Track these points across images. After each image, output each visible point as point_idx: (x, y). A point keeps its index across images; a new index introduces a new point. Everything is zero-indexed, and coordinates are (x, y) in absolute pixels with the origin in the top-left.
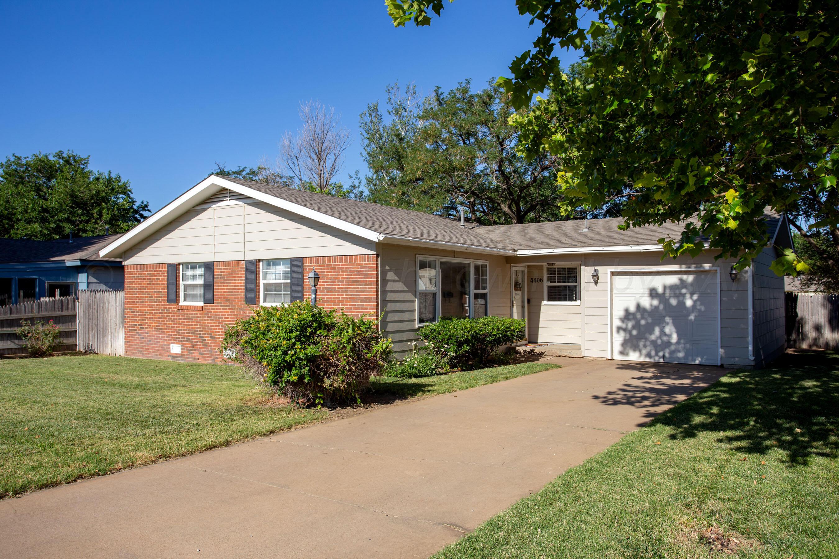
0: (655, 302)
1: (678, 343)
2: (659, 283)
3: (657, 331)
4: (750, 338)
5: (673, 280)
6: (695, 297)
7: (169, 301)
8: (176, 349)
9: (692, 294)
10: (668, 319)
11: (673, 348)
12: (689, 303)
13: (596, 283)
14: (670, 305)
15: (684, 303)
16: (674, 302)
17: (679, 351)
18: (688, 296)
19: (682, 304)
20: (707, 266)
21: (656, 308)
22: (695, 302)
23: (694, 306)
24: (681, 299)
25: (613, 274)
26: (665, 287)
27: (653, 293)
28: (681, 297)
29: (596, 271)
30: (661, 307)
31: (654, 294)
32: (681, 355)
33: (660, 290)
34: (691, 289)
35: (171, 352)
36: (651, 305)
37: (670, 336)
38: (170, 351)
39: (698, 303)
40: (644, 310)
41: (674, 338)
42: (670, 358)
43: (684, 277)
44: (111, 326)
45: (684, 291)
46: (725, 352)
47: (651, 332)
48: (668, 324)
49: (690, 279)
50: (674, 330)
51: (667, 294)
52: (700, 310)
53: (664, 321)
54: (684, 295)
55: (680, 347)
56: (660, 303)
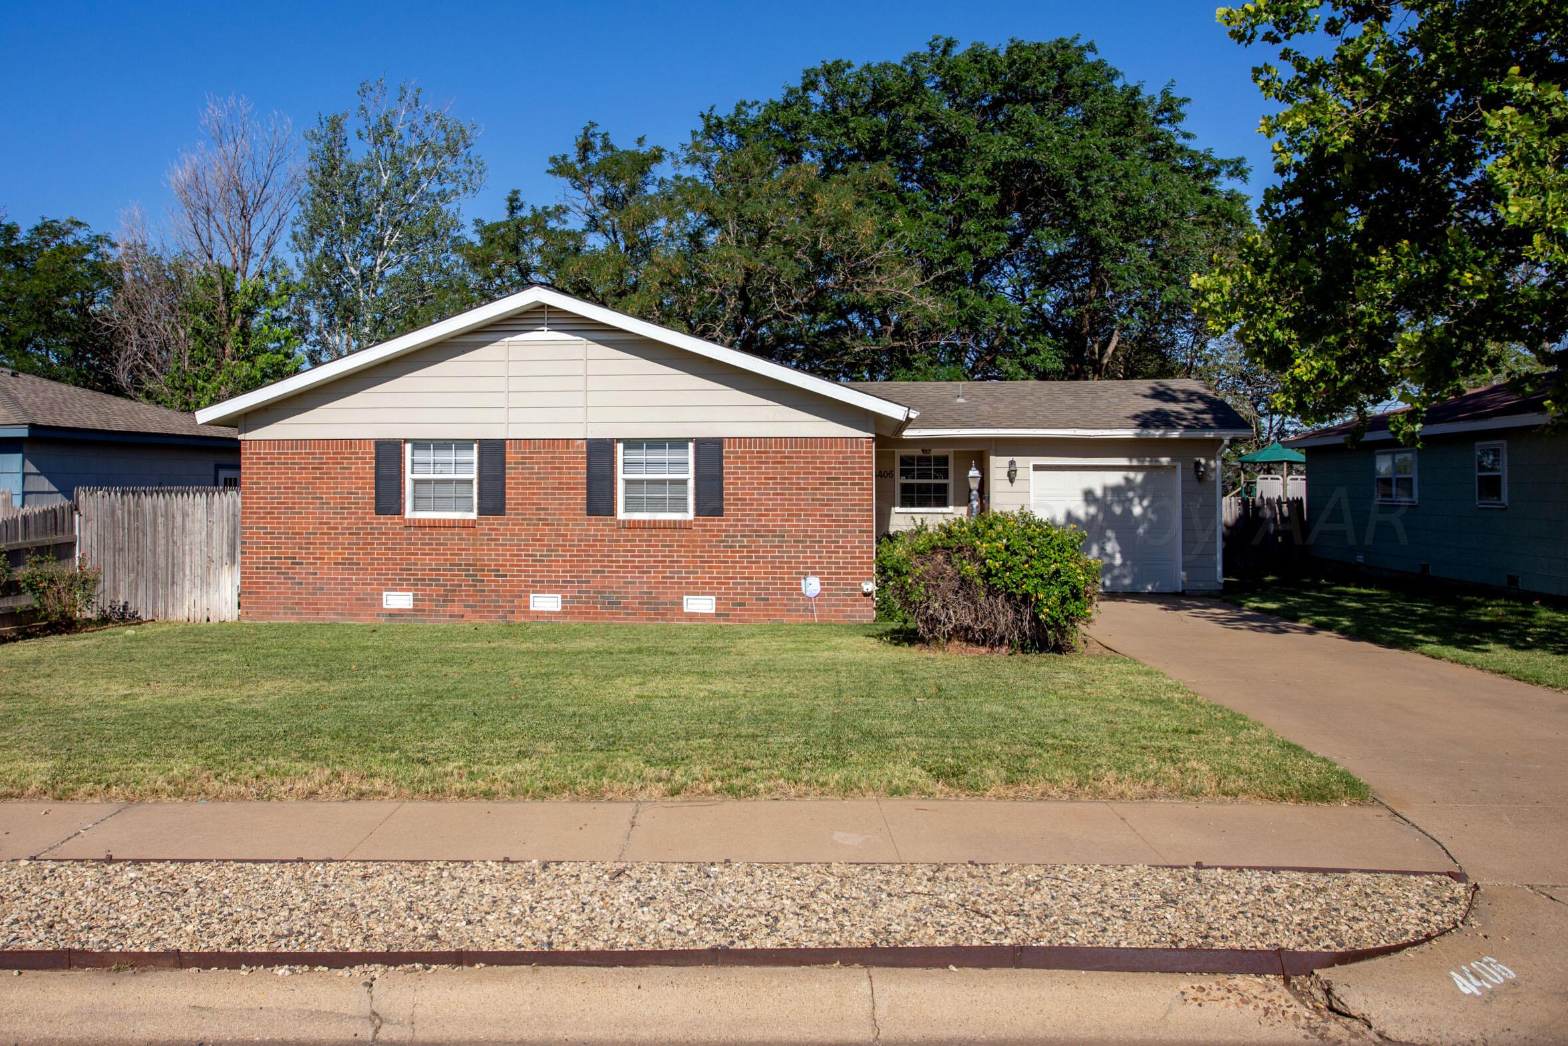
0: (1092, 510)
1: (1123, 565)
2: (1098, 482)
3: (1095, 550)
4: (1219, 556)
5: (1116, 478)
6: (1145, 503)
7: (380, 511)
8: (399, 600)
9: (1141, 499)
10: (1110, 533)
11: (1116, 572)
12: (1137, 510)
13: (1012, 480)
14: (1113, 514)
15: (1131, 512)
16: (1118, 510)
17: (1125, 577)
18: (1136, 501)
19: (1128, 512)
20: (1165, 460)
21: (1094, 517)
22: (1145, 509)
23: (1144, 515)
24: (1127, 505)
25: (1037, 468)
26: (1105, 489)
27: (1089, 496)
28: (1127, 504)
29: (1012, 463)
30: (1101, 517)
31: (1091, 498)
32: (1127, 581)
33: (1099, 492)
34: (1139, 492)
35: (385, 606)
36: (1087, 514)
37: (1112, 557)
38: (381, 605)
39: (1150, 510)
40: (1077, 521)
41: (1118, 560)
42: (1112, 585)
43: (1131, 475)
44: (192, 562)
45: (1131, 494)
46: (1188, 576)
47: (1088, 550)
48: (1109, 539)
49: (1139, 477)
50: (1117, 548)
51: (1109, 498)
52: (1150, 520)
53: (1105, 536)
54: (1131, 501)
55: (1126, 571)
56: (1099, 511)
